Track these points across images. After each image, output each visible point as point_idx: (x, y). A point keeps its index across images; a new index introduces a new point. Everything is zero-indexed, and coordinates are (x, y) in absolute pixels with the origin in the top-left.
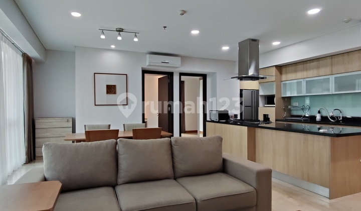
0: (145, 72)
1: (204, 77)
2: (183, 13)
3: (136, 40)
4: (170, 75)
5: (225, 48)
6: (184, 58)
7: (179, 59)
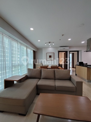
0: (59, 52)
1: (78, 52)
2: (63, 35)
3: (53, 44)
4: (67, 52)
5: (83, 42)
6: (70, 47)
7: (69, 47)
